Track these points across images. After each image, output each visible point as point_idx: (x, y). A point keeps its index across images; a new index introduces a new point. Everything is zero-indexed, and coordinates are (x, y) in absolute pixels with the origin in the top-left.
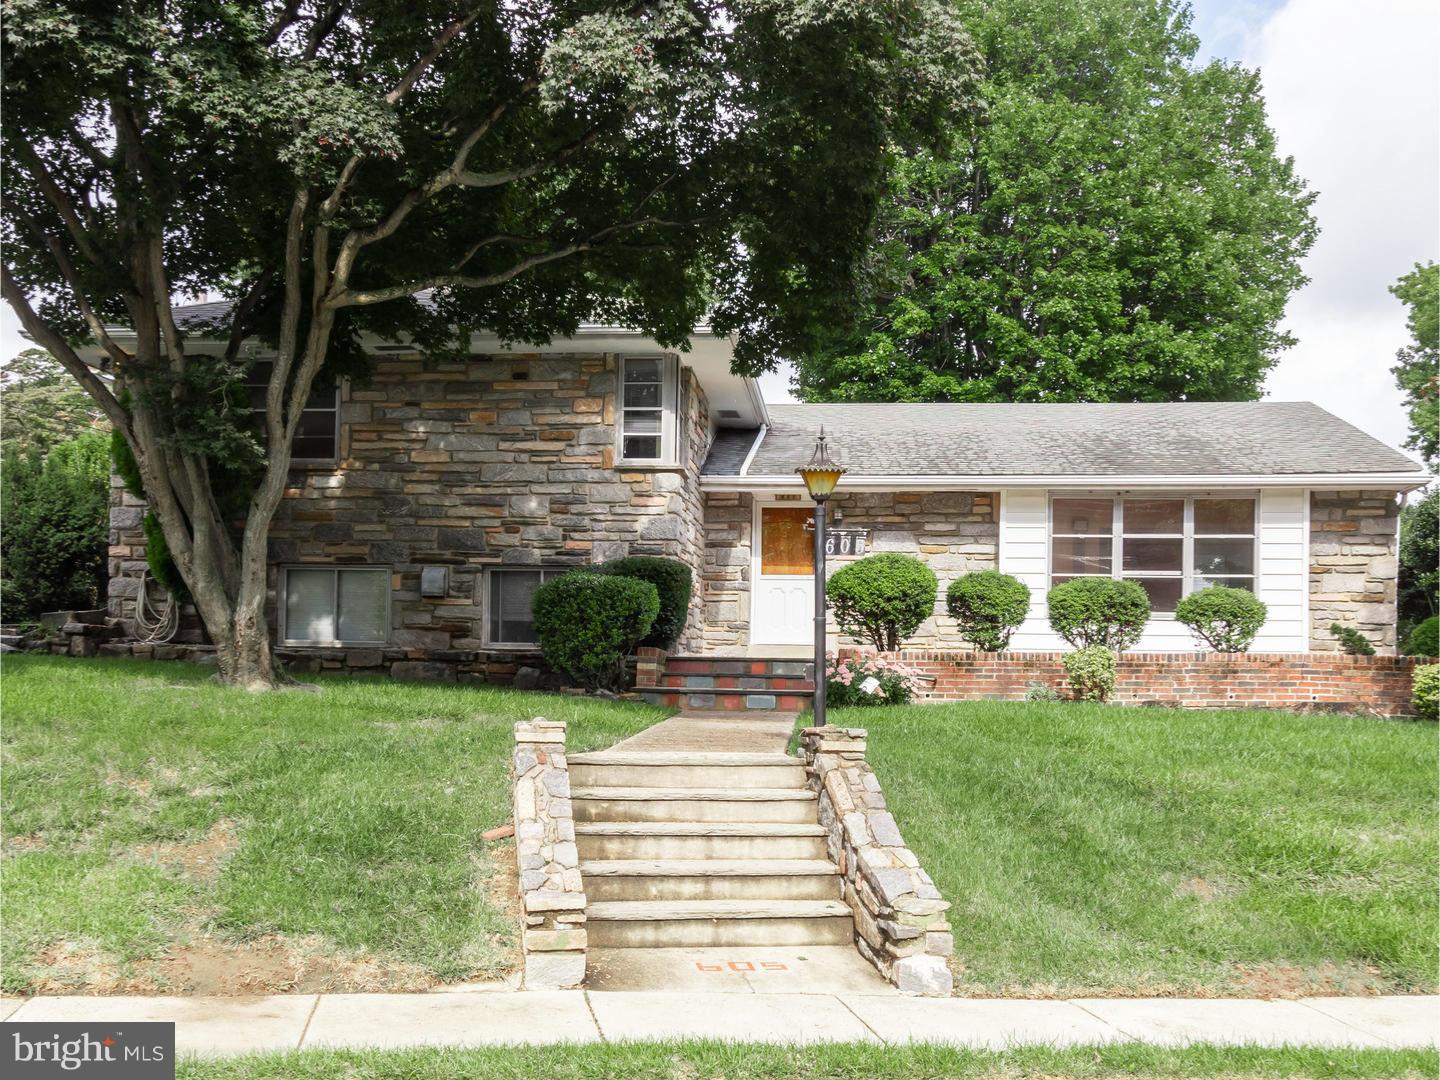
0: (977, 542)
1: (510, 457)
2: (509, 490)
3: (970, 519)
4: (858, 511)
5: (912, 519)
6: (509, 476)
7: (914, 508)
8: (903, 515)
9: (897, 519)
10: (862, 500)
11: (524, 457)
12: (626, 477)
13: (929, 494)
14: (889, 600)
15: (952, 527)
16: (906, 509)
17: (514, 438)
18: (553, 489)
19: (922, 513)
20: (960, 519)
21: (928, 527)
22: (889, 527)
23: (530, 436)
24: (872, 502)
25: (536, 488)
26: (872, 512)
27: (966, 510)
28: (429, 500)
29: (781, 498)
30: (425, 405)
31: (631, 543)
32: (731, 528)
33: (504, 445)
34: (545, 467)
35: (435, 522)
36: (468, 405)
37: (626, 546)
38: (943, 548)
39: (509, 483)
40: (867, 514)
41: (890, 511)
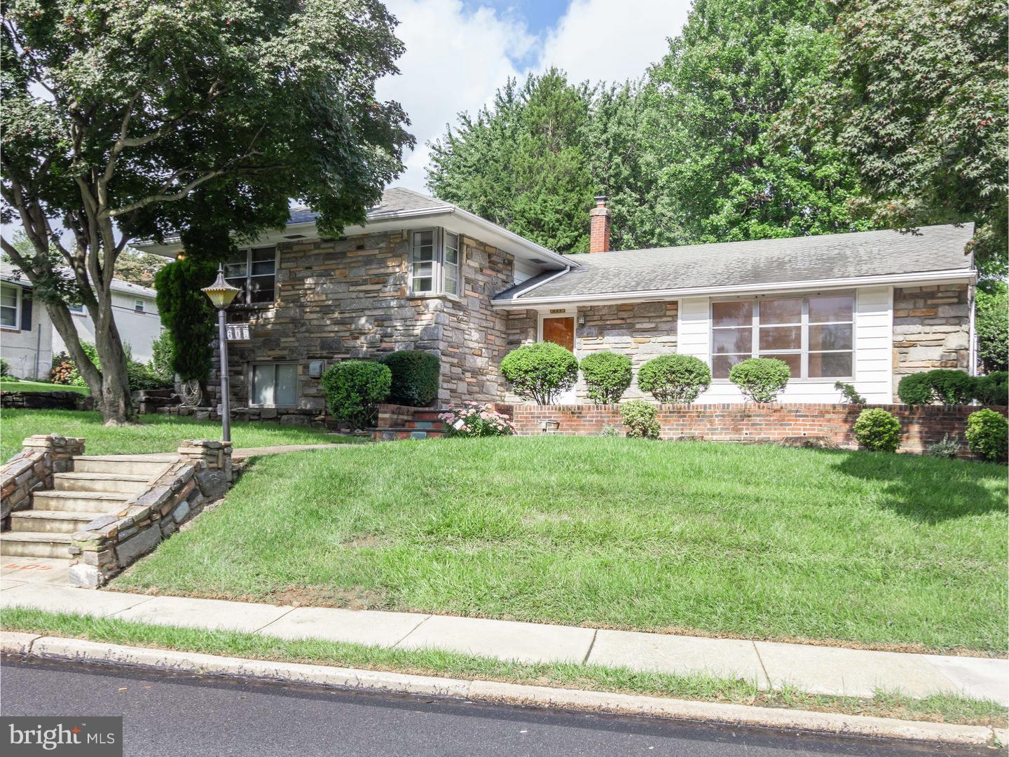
0: (668, 335)
1: (354, 295)
2: (354, 315)
3: (664, 319)
4: (596, 318)
5: (628, 321)
6: (354, 306)
7: (630, 314)
8: (623, 319)
9: (619, 322)
10: (598, 310)
11: (362, 295)
12: (412, 303)
13: (638, 304)
14: (526, 372)
15: (653, 325)
16: (624, 315)
17: (356, 284)
18: (376, 313)
19: (634, 317)
20: (658, 320)
21: (638, 326)
22: (614, 327)
23: (365, 282)
24: (604, 312)
25: (368, 313)
26: (604, 318)
27: (662, 313)
28: (315, 322)
29: (553, 311)
30: (315, 268)
31: (415, 342)
32: (522, 332)
33: (352, 288)
34: (371, 300)
35: (319, 335)
36: (334, 267)
37: (412, 344)
38: (648, 340)
39: (354, 311)
40: (601, 320)
41: (615, 317)
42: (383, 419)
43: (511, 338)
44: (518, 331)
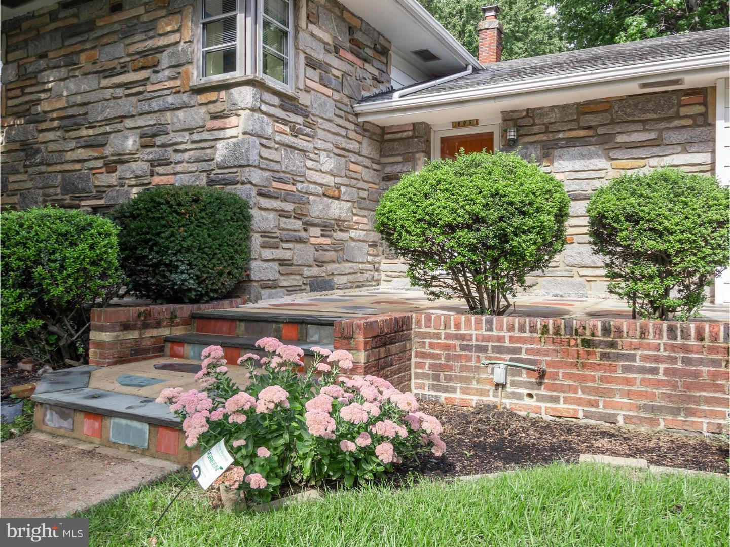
0: (684, 151)
1: (107, 93)
2: (108, 129)
3: (676, 123)
4: (536, 129)
5: (600, 131)
6: (108, 113)
7: (606, 117)
8: (589, 128)
9: (582, 133)
10: (542, 115)
11: (119, 92)
12: (202, 98)
13: (621, 99)
15: (653, 135)
16: (593, 120)
17: (109, 73)
18: (140, 122)
19: (613, 122)
20: (663, 125)
21: (620, 139)
22: (572, 143)
23: (124, 69)
24: (553, 117)
25: (129, 123)
26: (553, 128)
27: (671, 113)
28: (53, 147)
29: (457, 124)
30: (51, 55)
31: (209, 172)
32: (406, 160)
33: (105, 82)
34: (134, 99)
35: (58, 168)
36: (78, 48)
37: (204, 177)
38: (640, 162)
39: (109, 121)
40: (547, 131)
41: (573, 125)
42: (100, 345)
43: (388, 169)
44: (400, 159)
